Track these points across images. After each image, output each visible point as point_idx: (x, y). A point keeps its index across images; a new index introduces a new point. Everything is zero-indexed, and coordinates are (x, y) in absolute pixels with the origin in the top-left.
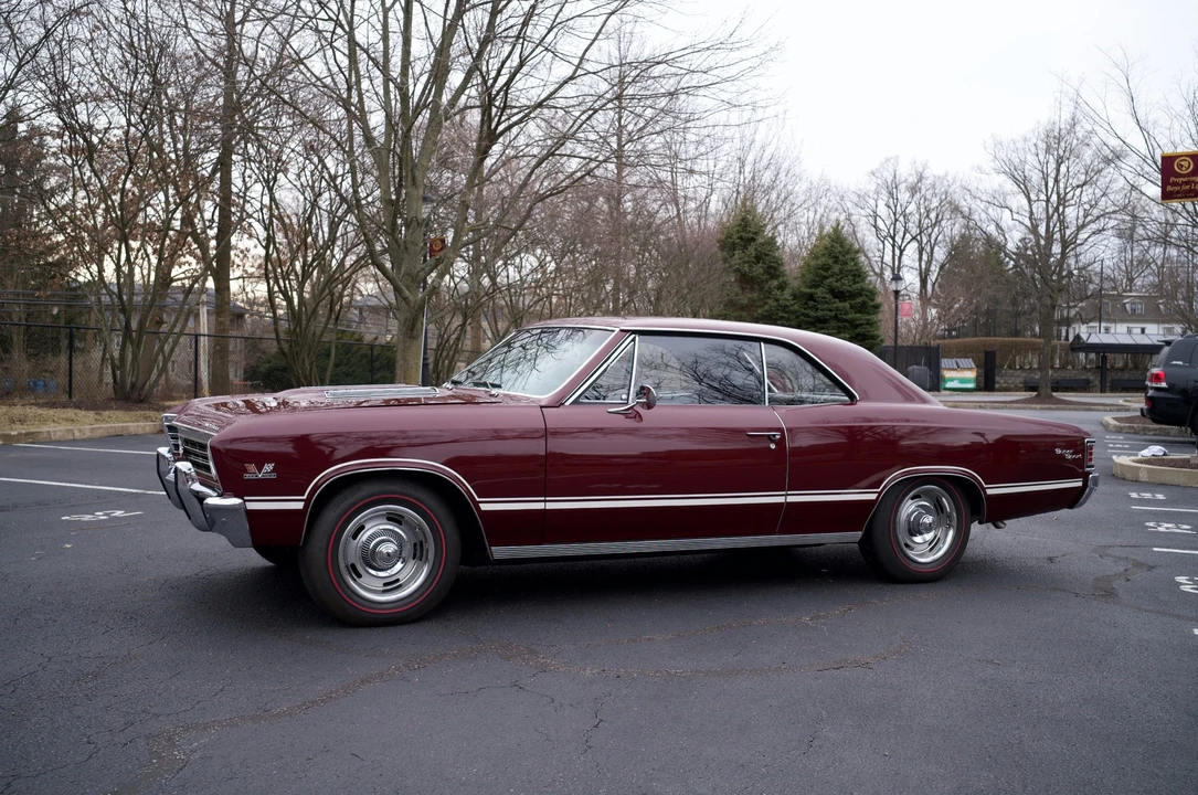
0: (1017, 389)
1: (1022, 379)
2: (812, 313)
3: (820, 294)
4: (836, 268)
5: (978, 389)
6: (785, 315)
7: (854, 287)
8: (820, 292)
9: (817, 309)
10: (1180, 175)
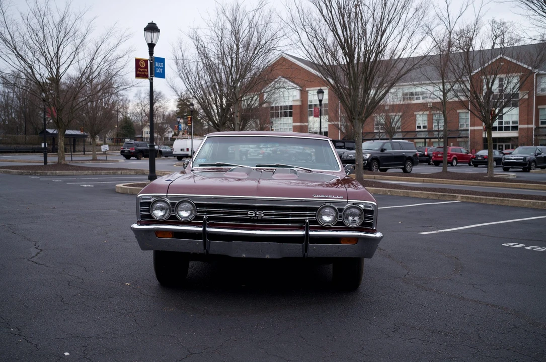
10: (141, 68)
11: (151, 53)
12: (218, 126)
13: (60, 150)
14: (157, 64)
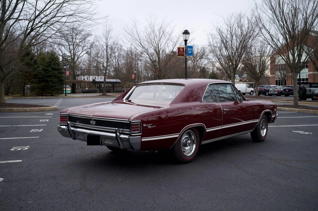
0: (80, 93)
1: (81, 90)
2: (47, 74)
3: (49, 69)
4: (53, 62)
5: (71, 93)
6: (40, 75)
7: (58, 67)
8: (50, 69)
10: (181, 51)
11: (186, 44)
14: (189, 49)
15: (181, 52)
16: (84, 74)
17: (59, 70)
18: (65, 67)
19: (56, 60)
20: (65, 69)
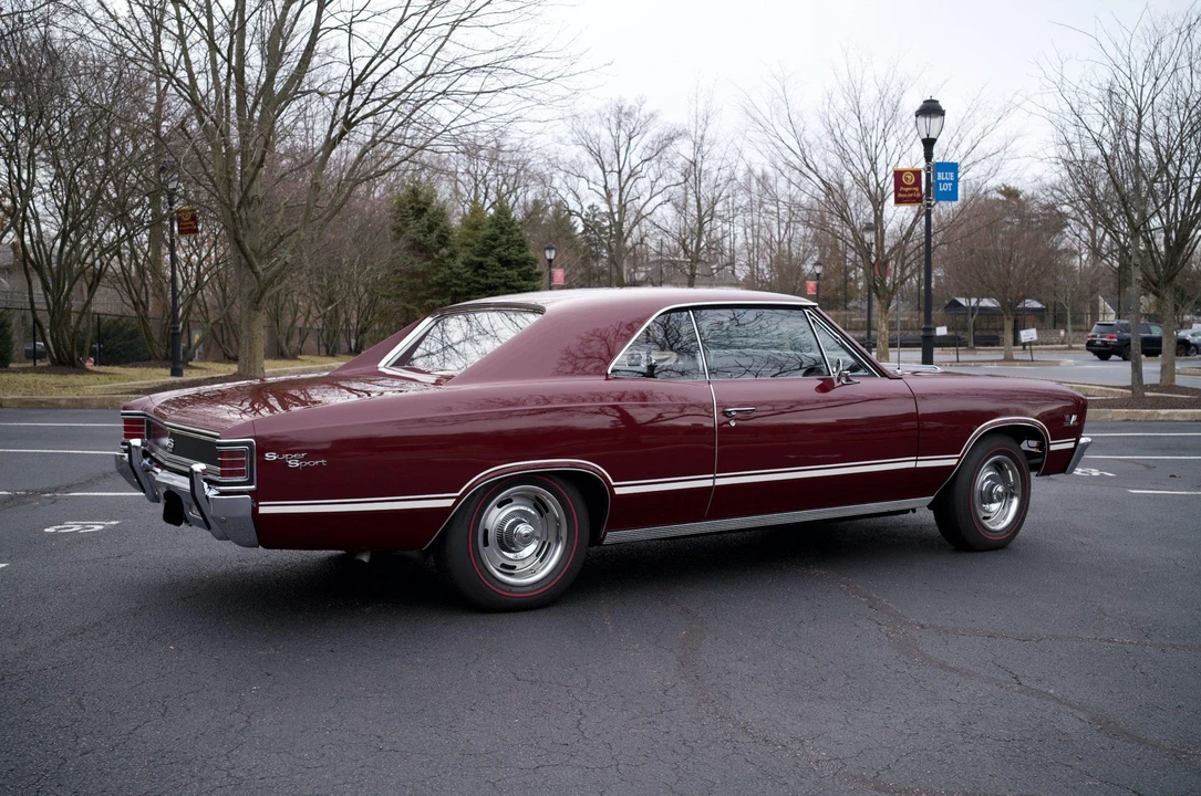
2: (483, 281)
3: (490, 262)
4: (504, 238)
6: (459, 282)
7: (521, 256)
8: (490, 261)
9: (487, 277)
10: (906, 186)
11: (928, 156)
12: (1156, 285)
13: (881, 340)
14: (940, 176)
15: (907, 189)
16: (654, 280)
17: (525, 263)
18: (550, 255)
19: (513, 228)
20: (550, 261)
